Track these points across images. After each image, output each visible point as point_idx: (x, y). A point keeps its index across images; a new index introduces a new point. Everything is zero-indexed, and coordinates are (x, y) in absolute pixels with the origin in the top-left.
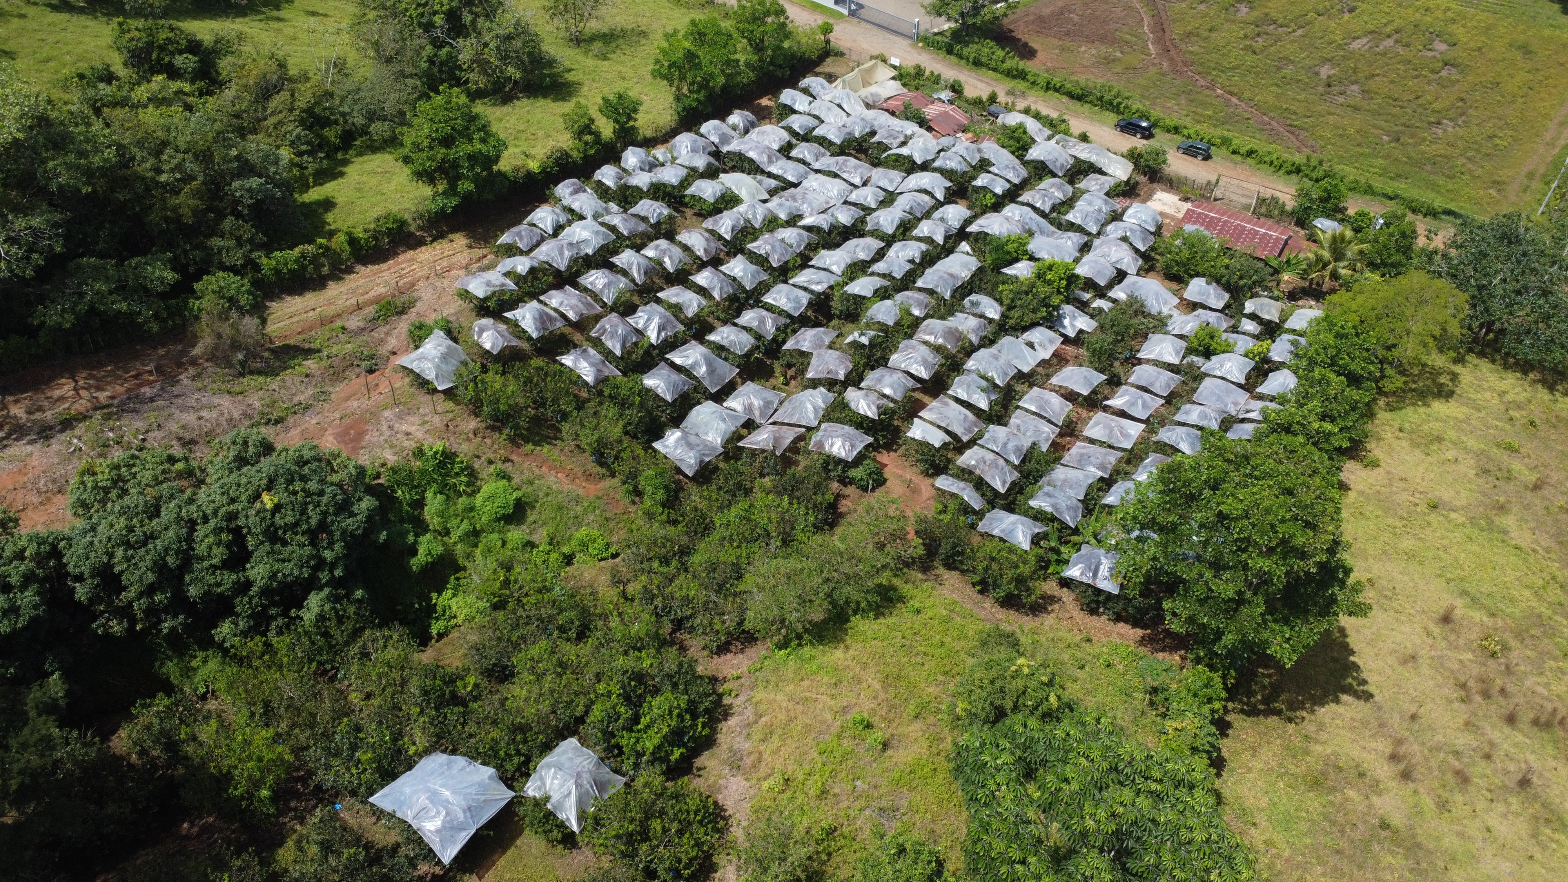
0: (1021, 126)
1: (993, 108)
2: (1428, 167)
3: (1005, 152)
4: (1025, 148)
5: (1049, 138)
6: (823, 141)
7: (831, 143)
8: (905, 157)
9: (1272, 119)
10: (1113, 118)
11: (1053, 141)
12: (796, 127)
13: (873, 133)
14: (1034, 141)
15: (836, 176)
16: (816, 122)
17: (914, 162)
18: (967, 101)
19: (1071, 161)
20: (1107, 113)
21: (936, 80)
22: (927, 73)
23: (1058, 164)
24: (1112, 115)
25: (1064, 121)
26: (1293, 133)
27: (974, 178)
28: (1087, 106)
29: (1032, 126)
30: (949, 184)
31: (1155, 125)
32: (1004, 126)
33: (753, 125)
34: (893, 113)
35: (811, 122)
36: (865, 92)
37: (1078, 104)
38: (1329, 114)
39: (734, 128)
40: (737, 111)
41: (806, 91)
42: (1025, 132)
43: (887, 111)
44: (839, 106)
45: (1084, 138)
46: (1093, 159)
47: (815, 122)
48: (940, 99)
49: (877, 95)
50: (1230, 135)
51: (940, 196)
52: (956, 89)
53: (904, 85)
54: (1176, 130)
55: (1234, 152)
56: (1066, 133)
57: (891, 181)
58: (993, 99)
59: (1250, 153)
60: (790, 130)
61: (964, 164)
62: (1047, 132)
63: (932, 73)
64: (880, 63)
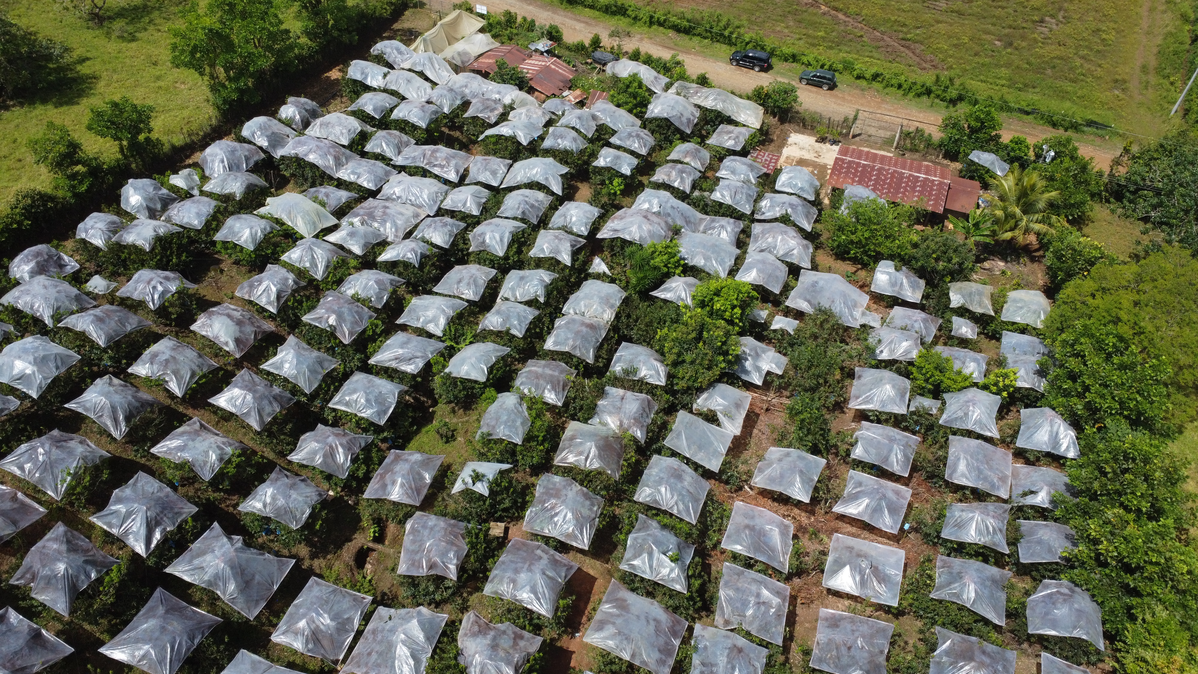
0: (634, 77)
1: (598, 54)
2: (1049, 72)
3: (622, 112)
4: (644, 104)
5: (667, 87)
6: (404, 126)
7: (414, 127)
8: (506, 139)
9: (883, 33)
10: (726, 51)
11: (672, 90)
12: (369, 109)
13: (466, 104)
14: (652, 93)
15: (425, 173)
16: (394, 100)
17: (519, 144)
18: (568, 48)
19: (698, 114)
20: (718, 45)
21: (531, 26)
22: (519, 20)
23: (684, 120)
24: (724, 47)
25: (678, 63)
26: (908, 48)
27: (594, 155)
28: (696, 39)
29: (646, 74)
30: (565, 170)
31: (772, 54)
32: (616, 79)
33: (315, 115)
34: (485, 75)
35: (386, 100)
36: (452, 51)
37: (687, 38)
38: (938, 22)
39: (288, 123)
40: (291, 99)
41: (380, 60)
42: (640, 85)
43: (478, 72)
44: (422, 75)
45: (703, 81)
46: (719, 107)
47: (392, 100)
48: (536, 50)
49: (466, 53)
50: (850, 57)
51: (557, 189)
52: (554, 35)
53: (494, 37)
54: (794, 58)
55: (858, 77)
56: (683, 77)
57: (494, 173)
58: (596, 43)
59: (875, 77)
60: (361, 115)
61: (580, 139)
62: (665, 80)
63: (525, 19)
64: (465, 14)
